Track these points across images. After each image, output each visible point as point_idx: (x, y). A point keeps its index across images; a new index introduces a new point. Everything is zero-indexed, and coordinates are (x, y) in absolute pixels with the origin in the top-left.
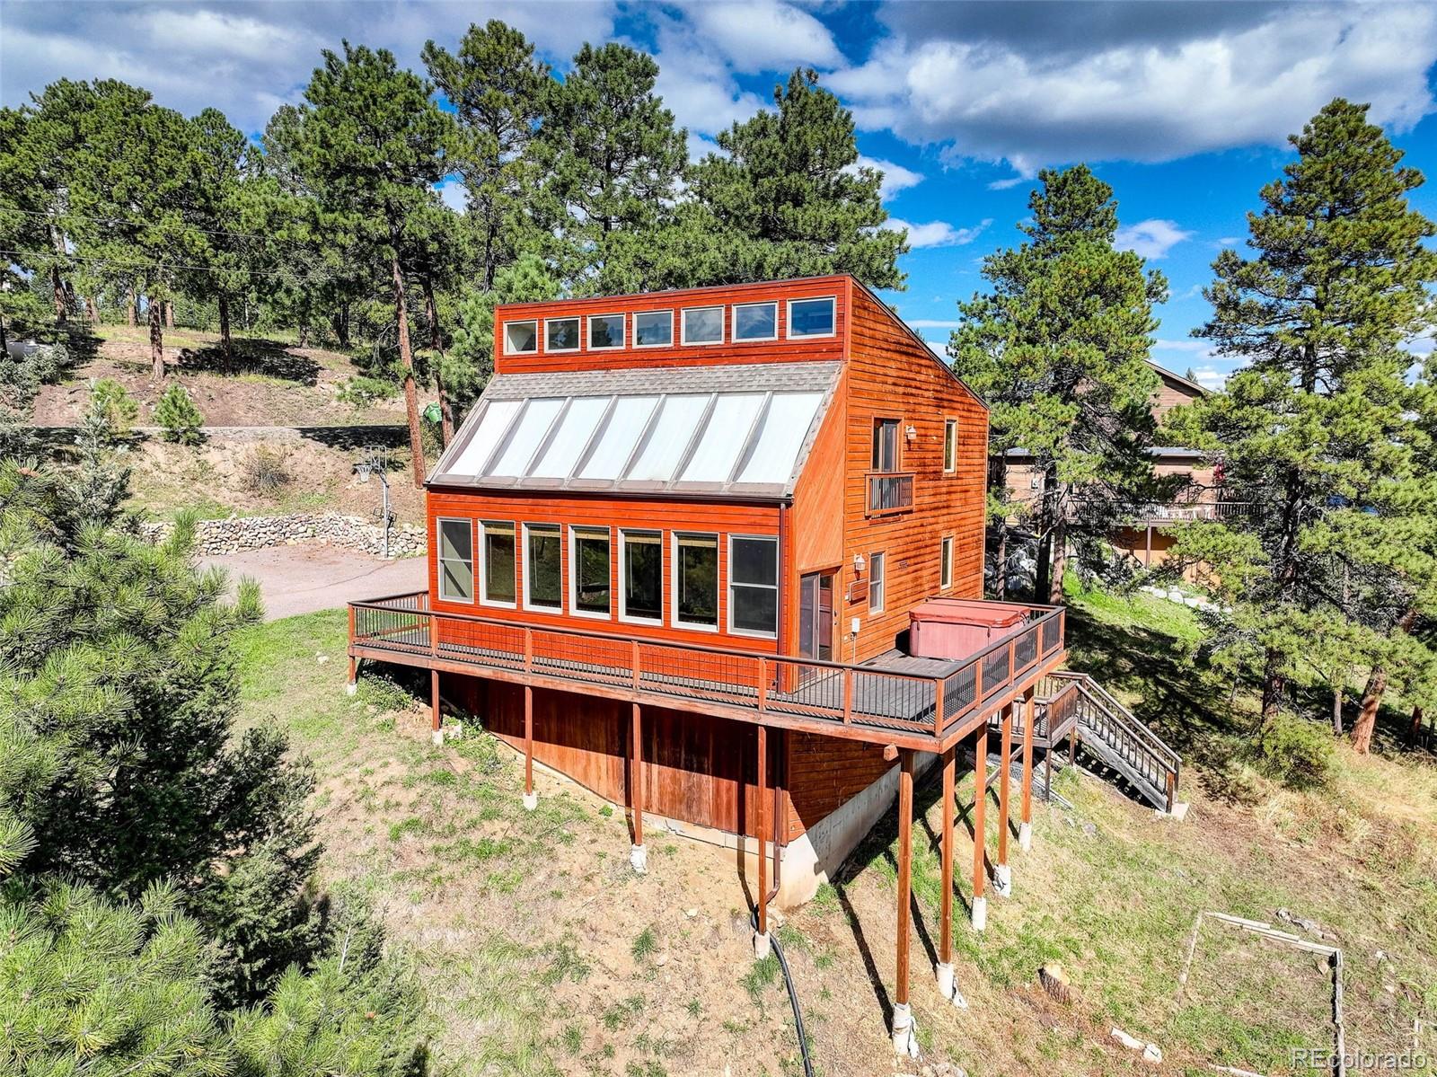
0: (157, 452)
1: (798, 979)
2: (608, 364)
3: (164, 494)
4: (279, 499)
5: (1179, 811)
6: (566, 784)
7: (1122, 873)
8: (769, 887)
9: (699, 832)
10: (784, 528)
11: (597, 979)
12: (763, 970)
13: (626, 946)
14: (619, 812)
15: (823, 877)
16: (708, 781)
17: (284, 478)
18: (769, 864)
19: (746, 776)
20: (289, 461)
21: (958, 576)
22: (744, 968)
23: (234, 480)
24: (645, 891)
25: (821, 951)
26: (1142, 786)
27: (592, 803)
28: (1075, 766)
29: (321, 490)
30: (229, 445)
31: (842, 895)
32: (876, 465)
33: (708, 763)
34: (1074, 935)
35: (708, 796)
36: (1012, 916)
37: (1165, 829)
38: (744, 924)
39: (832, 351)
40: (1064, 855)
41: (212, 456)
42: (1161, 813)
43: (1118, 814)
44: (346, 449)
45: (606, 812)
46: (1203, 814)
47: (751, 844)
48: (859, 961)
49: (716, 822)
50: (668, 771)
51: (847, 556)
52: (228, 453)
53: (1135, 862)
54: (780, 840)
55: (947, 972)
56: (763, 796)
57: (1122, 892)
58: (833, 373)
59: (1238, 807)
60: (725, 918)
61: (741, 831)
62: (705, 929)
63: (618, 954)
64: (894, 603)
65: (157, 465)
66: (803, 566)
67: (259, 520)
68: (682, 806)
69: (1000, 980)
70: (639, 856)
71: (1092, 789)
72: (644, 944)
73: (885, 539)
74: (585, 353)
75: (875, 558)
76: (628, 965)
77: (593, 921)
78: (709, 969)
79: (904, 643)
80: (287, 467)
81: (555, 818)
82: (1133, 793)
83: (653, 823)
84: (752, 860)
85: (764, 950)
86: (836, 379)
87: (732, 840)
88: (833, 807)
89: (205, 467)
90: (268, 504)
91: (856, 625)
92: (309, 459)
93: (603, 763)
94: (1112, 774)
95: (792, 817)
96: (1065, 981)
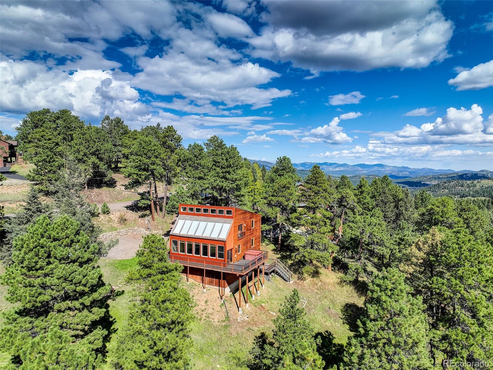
0: (102, 216)
1: (227, 306)
2: (198, 215)
3: (105, 226)
4: (125, 224)
5: (291, 282)
6: (193, 281)
7: (278, 292)
8: (223, 294)
9: (213, 287)
10: (225, 244)
11: (200, 306)
12: (222, 304)
13: (204, 302)
14: (201, 284)
15: (231, 293)
16: (215, 279)
17: (125, 220)
18: (223, 291)
19: (220, 279)
20: (126, 216)
21: (255, 244)
22: (220, 304)
23: (116, 221)
24: (206, 295)
25: (230, 302)
26: (285, 278)
27: (197, 283)
28: (276, 275)
29: (133, 222)
30: (114, 213)
31: (234, 295)
32: (239, 230)
33: (215, 277)
34: (268, 300)
35: (215, 282)
36: (259, 298)
37: (288, 285)
38: (220, 299)
39: (232, 218)
40: (270, 290)
41: (112, 216)
42: (288, 282)
43: (281, 283)
44: (136, 212)
45: (199, 285)
46: (296, 282)
47: (221, 288)
48: (235, 303)
49: (216, 285)
50: (209, 278)
51: (234, 246)
52: (114, 215)
53: (282, 290)
54: (224, 287)
55: (247, 305)
56: (222, 281)
57: (277, 294)
58: (232, 221)
59: (302, 281)
60: (217, 298)
61: (219, 286)
62: (214, 300)
63: (203, 303)
64: (242, 251)
65: (102, 220)
66: (227, 249)
67: (123, 230)
68: (211, 283)
69: (255, 306)
70: (205, 290)
71: (278, 279)
72: (206, 302)
73: (240, 243)
74: (194, 213)
75: (239, 246)
76: (204, 304)
77: (199, 299)
78: (215, 305)
79: (244, 257)
80: (125, 217)
81: (192, 285)
82: (285, 280)
83: (207, 286)
84: (221, 290)
85: (222, 302)
86: (232, 222)
87: (218, 288)
88: (233, 283)
89: (111, 219)
90: (123, 226)
91: (236, 256)
92: (129, 215)
93: (199, 277)
94: (282, 277)
95: (226, 284)
96: (264, 306)
